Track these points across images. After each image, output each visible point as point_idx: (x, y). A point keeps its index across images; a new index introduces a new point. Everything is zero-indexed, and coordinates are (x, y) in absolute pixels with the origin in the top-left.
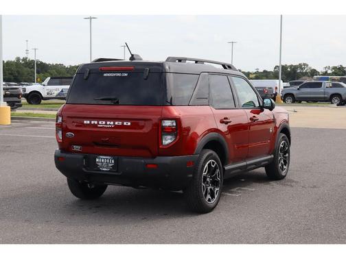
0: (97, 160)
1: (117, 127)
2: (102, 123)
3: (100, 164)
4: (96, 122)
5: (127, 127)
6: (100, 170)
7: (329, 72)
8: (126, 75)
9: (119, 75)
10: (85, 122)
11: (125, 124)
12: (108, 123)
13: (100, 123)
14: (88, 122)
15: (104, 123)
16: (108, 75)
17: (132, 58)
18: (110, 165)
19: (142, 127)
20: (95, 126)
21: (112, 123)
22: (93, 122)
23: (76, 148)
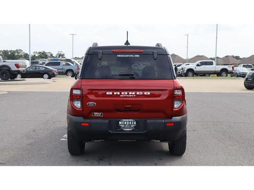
0: (120, 123)
2: (124, 93)
3: (123, 126)
4: (119, 93)
5: (147, 96)
6: (124, 131)
7: (37, 55)
8: (138, 56)
10: (108, 93)
11: (145, 93)
12: (130, 93)
13: (123, 93)
14: (111, 93)
15: (126, 93)
16: (121, 56)
17: (127, 43)
18: (132, 126)
19: (159, 96)
20: (118, 96)
21: (134, 93)
22: (115, 93)
23: (96, 114)
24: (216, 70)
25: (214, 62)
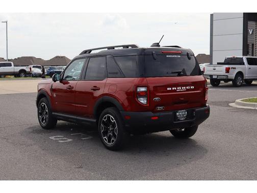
0: (177, 114)
1: (188, 90)
3: (179, 116)
4: (175, 88)
6: (180, 120)
9: (176, 56)
10: (168, 89)
12: (183, 88)
13: (178, 88)
14: (170, 89)
20: (175, 91)
21: (185, 88)
22: (173, 89)
23: (159, 108)
24: (15, 71)
25: (12, 63)
